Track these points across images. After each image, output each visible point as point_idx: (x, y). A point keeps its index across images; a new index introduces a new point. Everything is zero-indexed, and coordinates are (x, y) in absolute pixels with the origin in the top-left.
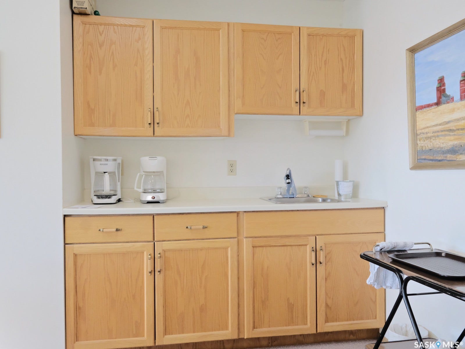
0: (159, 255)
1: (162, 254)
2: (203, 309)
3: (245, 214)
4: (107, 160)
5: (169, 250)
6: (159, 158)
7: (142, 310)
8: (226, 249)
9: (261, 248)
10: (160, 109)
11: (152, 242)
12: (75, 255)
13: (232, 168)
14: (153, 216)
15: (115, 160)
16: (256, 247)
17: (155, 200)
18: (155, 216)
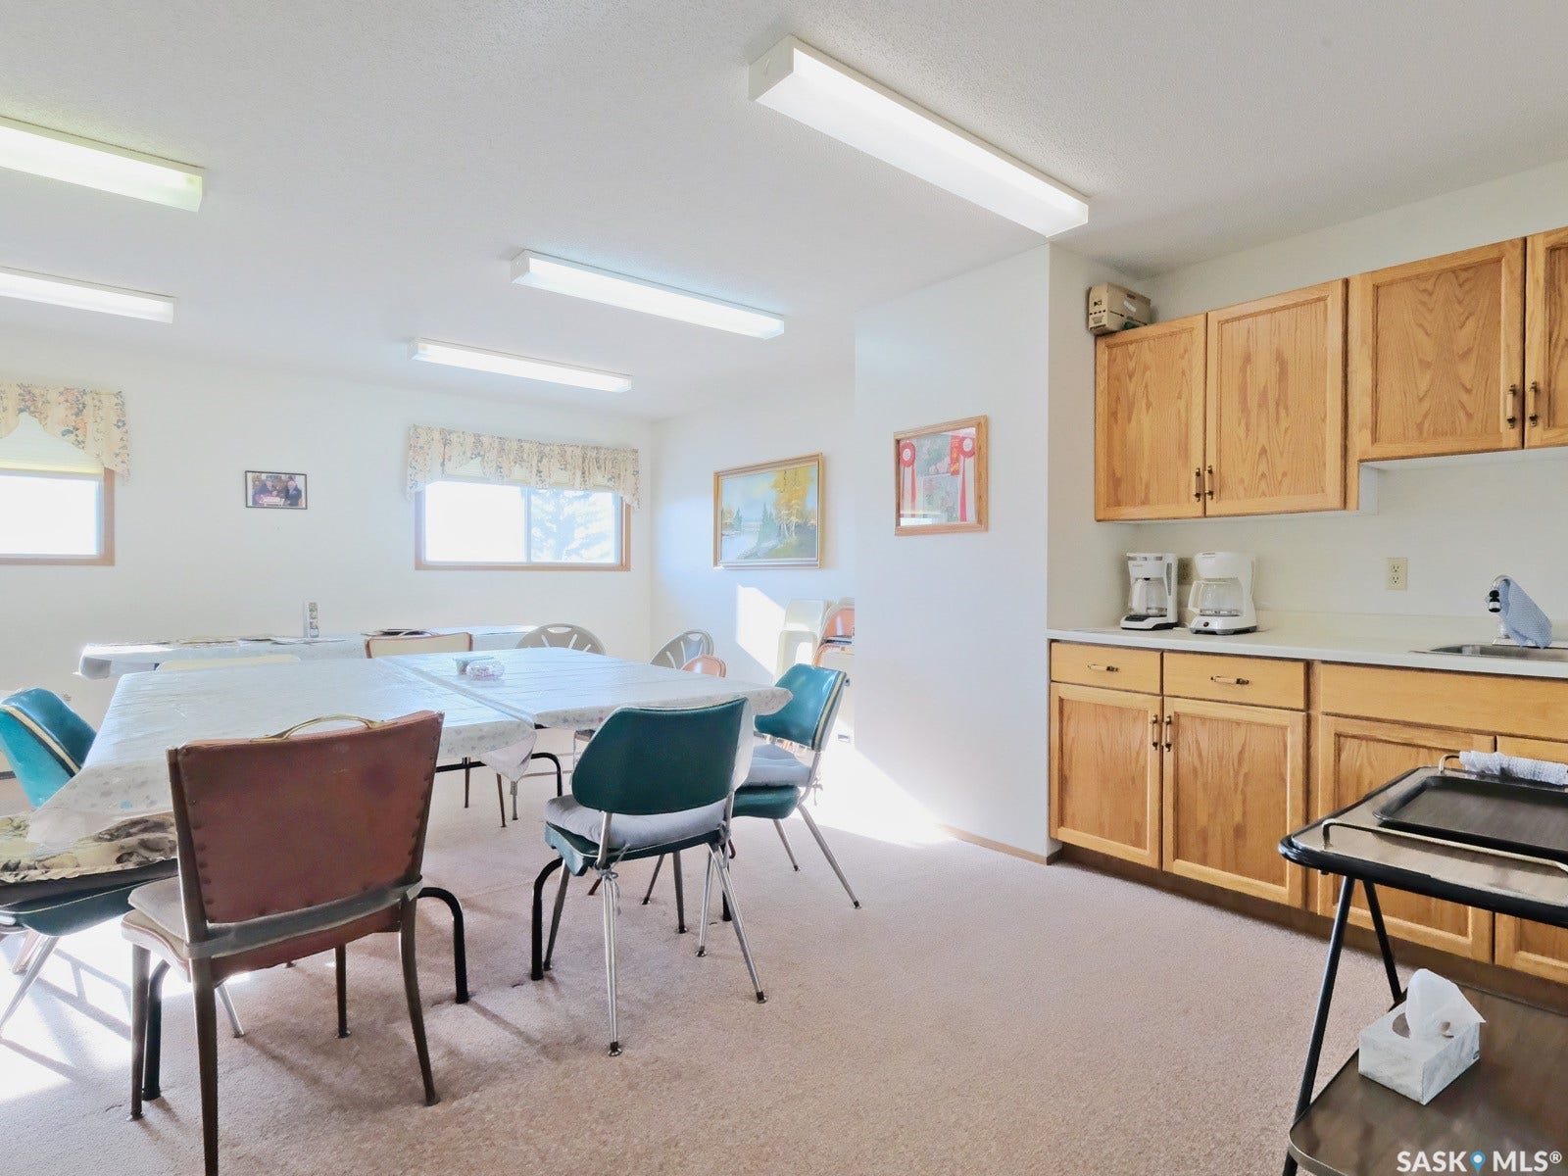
0: (1168, 720)
1: (1173, 719)
2: (1239, 832)
3: (1323, 666)
4: (1146, 559)
5: (1185, 715)
6: (1221, 555)
7: (1144, 803)
8: (1284, 728)
9: (1357, 741)
10: (1214, 469)
11: (1158, 695)
12: (1061, 700)
13: (1397, 573)
14: (1162, 652)
15: (1160, 558)
16: (1346, 737)
17: (1209, 628)
18: (1165, 654)
